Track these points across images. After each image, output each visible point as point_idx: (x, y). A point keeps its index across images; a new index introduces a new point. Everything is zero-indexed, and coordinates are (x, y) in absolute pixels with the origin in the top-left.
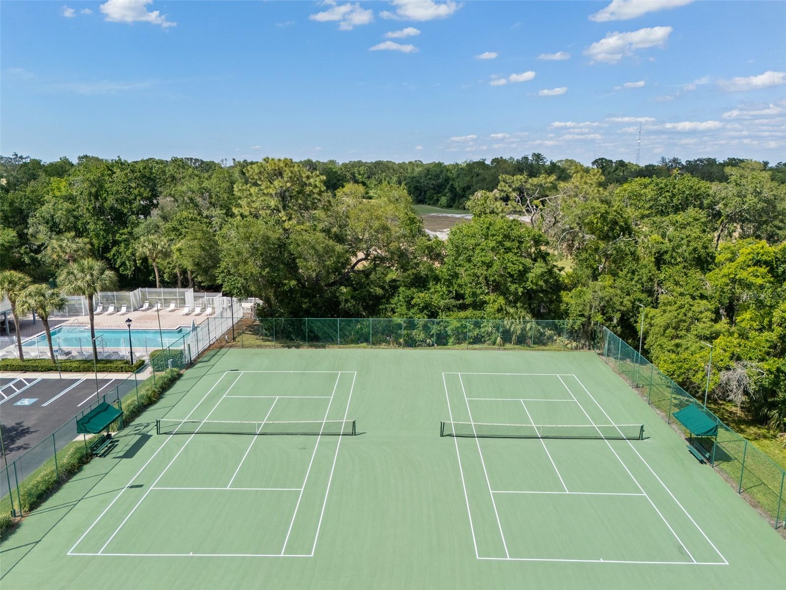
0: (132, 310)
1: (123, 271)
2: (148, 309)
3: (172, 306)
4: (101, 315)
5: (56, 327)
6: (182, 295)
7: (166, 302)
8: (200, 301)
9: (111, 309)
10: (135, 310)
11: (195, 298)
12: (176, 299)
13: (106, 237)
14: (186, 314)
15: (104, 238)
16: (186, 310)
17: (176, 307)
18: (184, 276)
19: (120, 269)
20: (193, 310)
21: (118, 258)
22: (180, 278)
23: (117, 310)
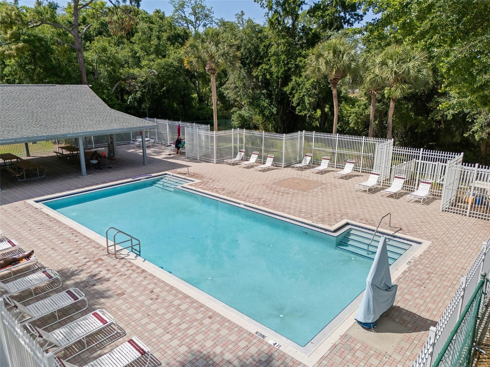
0: (283, 164)
1: (300, 112)
2: (308, 167)
3: (348, 168)
4: (236, 166)
5: (153, 175)
6: (370, 151)
7: (342, 160)
8: (404, 166)
9: (253, 158)
10: (288, 166)
11: (396, 158)
12: (359, 157)
13: (288, 64)
14: (370, 190)
15: (284, 65)
16: (372, 181)
17: (355, 169)
18: (381, 122)
19: (297, 109)
20: (387, 183)
21: (296, 92)
22: (374, 124)
23: (262, 160)
